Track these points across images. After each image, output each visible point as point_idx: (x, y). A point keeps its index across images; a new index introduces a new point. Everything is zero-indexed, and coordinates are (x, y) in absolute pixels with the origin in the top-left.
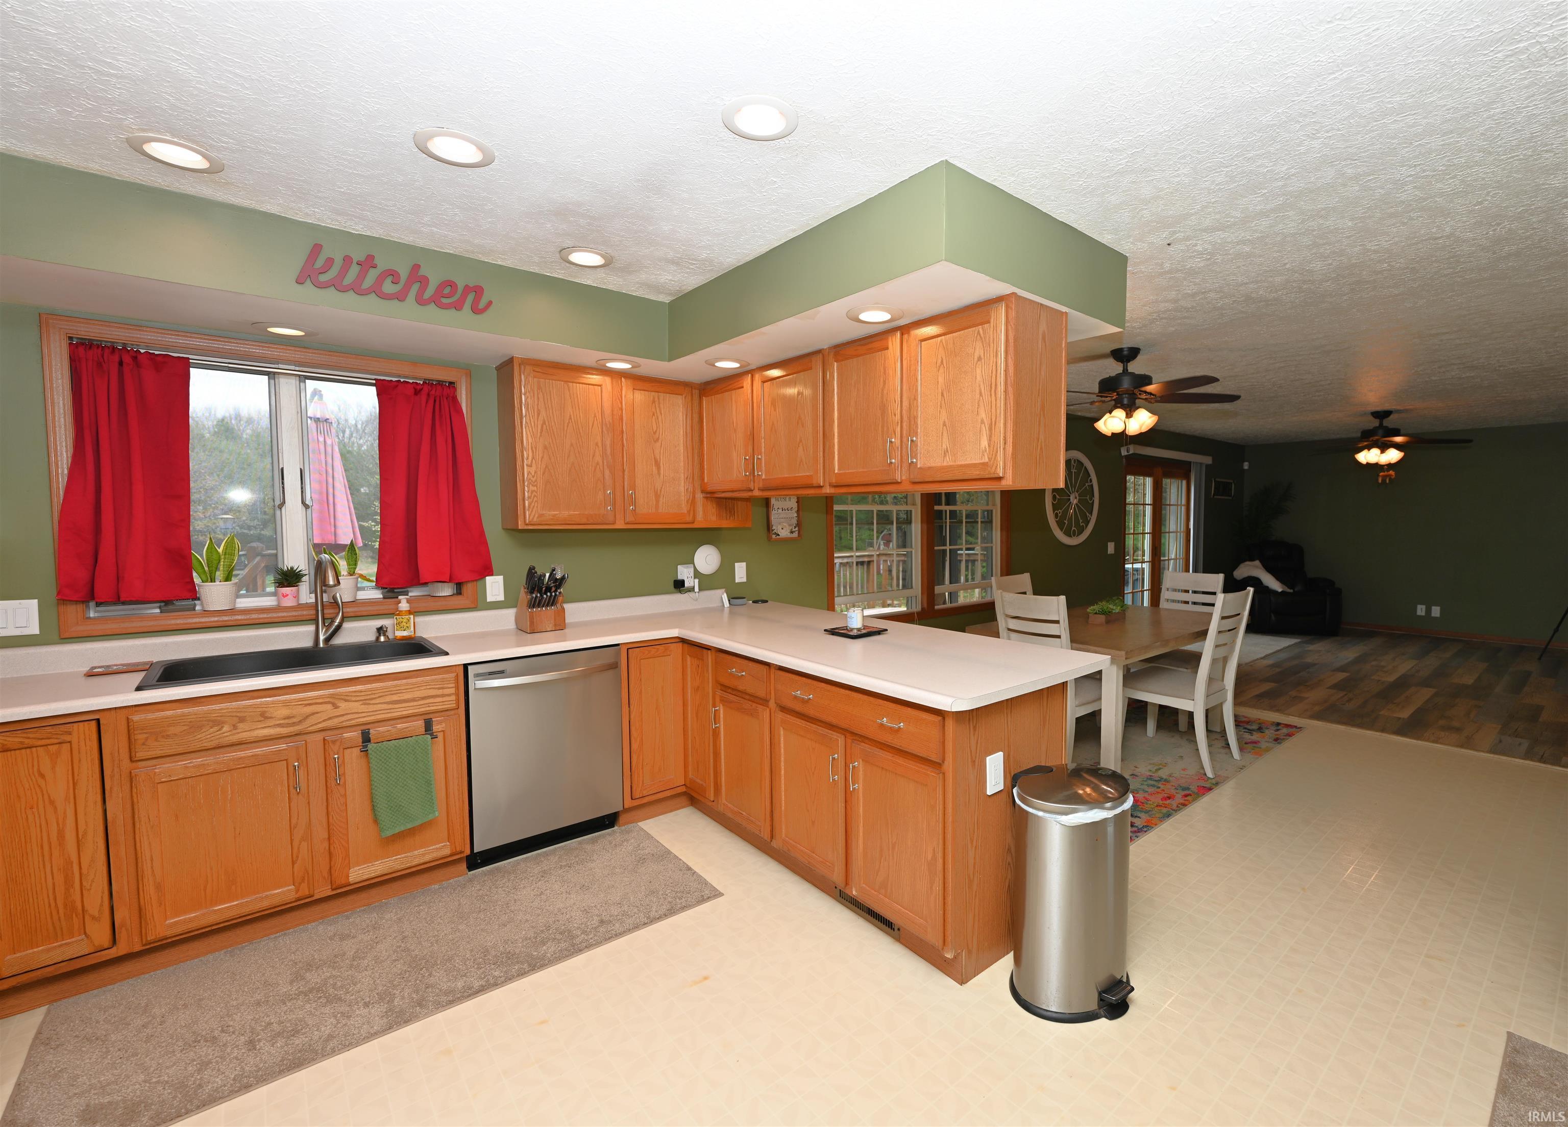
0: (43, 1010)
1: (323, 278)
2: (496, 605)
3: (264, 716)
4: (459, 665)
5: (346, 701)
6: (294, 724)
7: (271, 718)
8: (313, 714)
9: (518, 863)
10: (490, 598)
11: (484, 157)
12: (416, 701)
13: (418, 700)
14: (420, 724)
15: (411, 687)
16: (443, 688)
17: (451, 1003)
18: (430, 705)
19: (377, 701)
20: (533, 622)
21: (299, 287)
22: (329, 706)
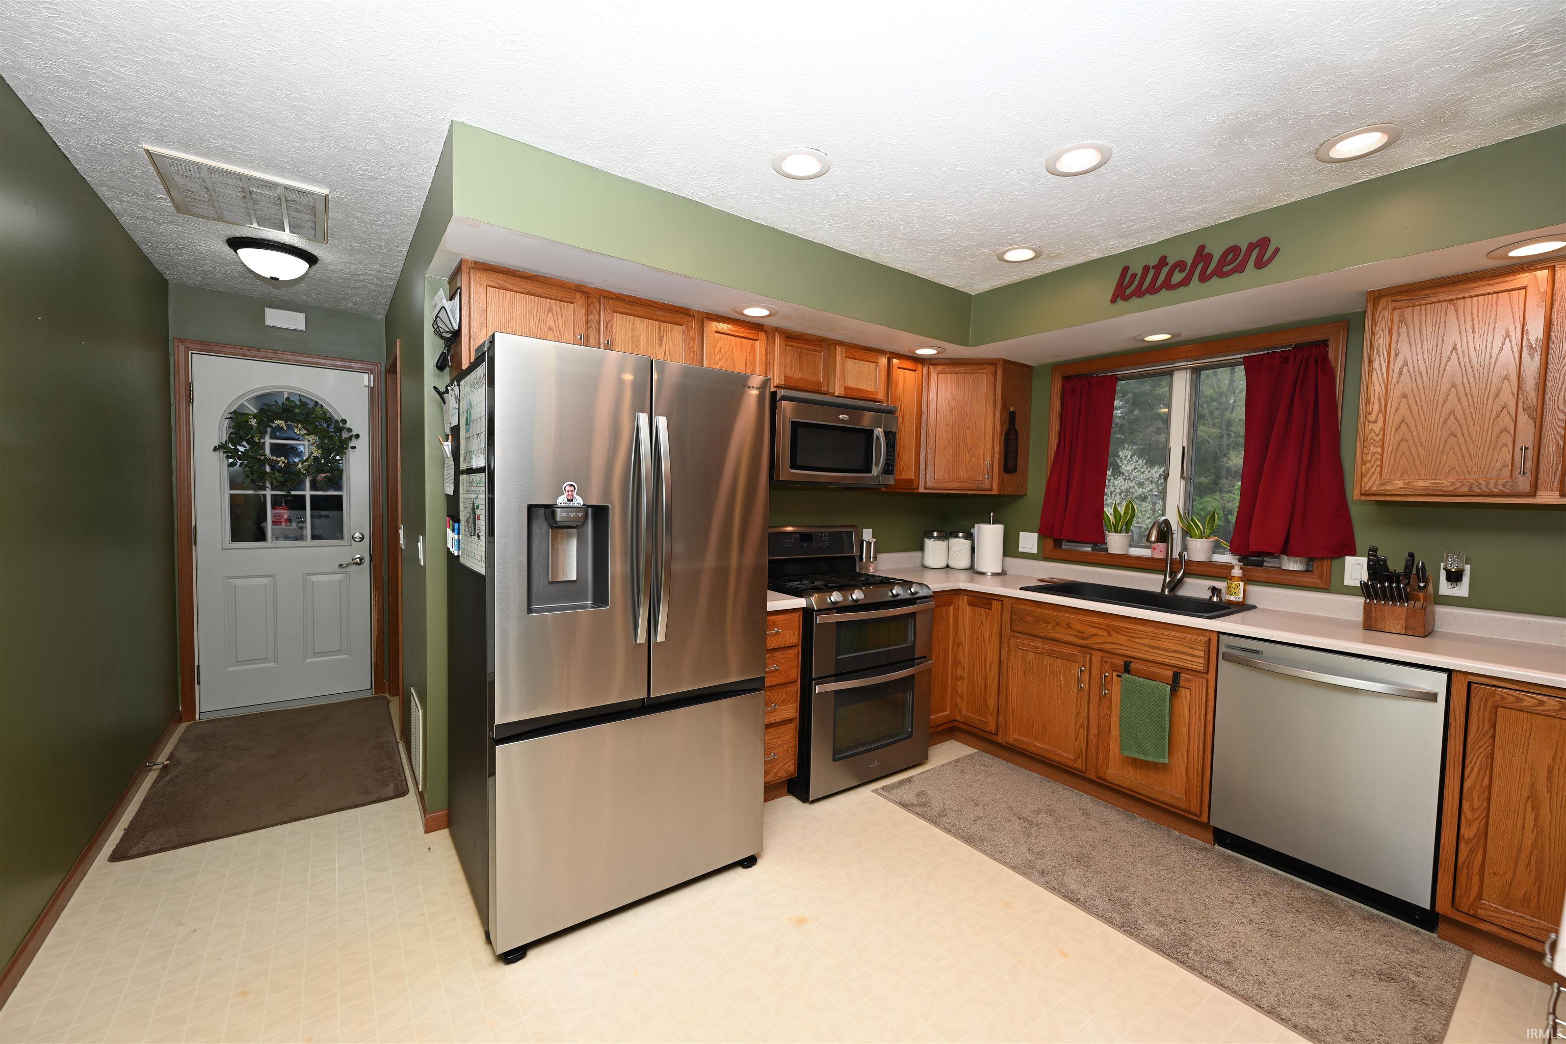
0: (974, 751)
1: (1128, 291)
2: (1349, 591)
3: (1069, 626)
4: (1213, 631)
5: (1117, 632)
6: (1083, 638)
7: (1071, 628)
8: (1096, 635)
9: (1261, 870)
10: (1348, 582)
11: (1102, 155)
12: (1168, 652)
13: (1170, 652)
14: (1170, 673)
15: (1166, 637)
16: (1193, 648)
17: (1053, 889)
18: (1180, 660)
19: (1137, 640)
20: (1371, 617)
21: (1113, 306)
22: (1104, 633)
